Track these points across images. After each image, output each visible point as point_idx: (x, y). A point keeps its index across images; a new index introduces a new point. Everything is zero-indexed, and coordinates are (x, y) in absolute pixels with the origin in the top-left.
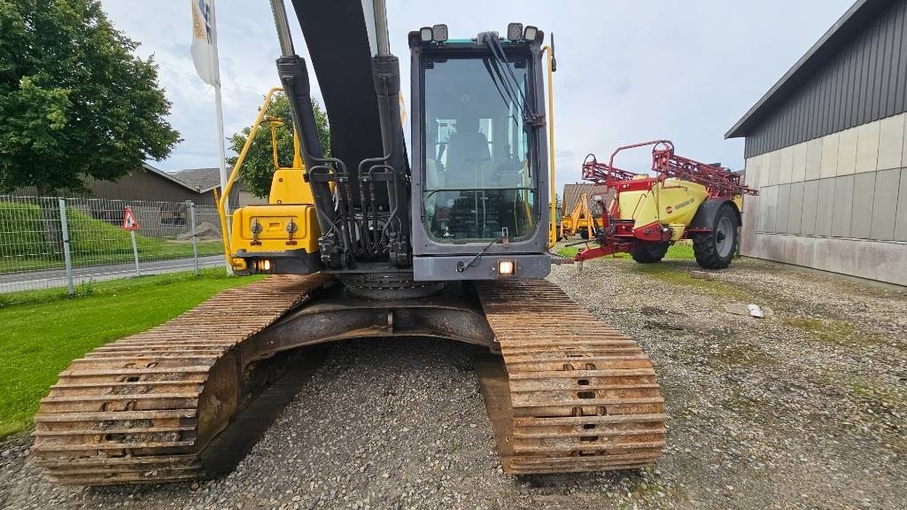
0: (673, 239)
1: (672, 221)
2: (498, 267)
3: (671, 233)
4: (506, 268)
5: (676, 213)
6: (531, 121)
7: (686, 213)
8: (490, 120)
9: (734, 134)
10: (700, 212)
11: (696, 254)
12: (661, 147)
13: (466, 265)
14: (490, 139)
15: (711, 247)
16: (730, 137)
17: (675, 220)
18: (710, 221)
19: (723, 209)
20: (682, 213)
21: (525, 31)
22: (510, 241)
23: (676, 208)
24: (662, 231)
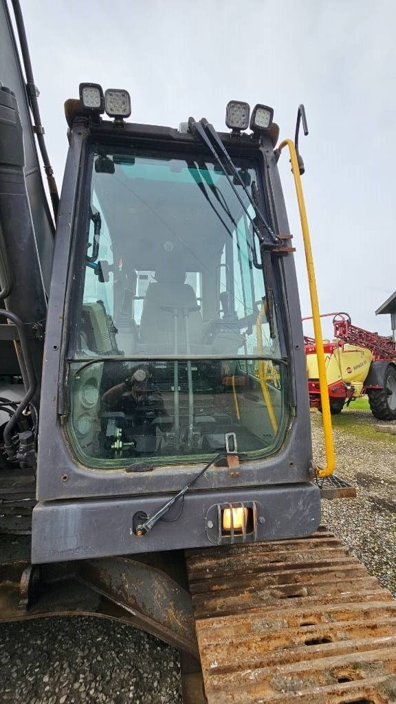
0: (354, 395)
1: (352, 379)
2: (218, 519)
3: (353, 390)
4: (235, 518)
5: (355, 373)
6: (271, 243)
7: (362, 373)
8: (198, 274)
9: (383, 311)
10: (371, 371)
11: (372, 407)
12: (338, 318)
13: (150, 522)
14: (198, 295)
15: (385, 402)
16: (380, 313)
17: (354, 379)
18: (380, 379)
19: (388, 369)
20: (360, 372)
21: (255, 112)
22: (241, 461)
23: (355, 368)
24: (346, 389)
